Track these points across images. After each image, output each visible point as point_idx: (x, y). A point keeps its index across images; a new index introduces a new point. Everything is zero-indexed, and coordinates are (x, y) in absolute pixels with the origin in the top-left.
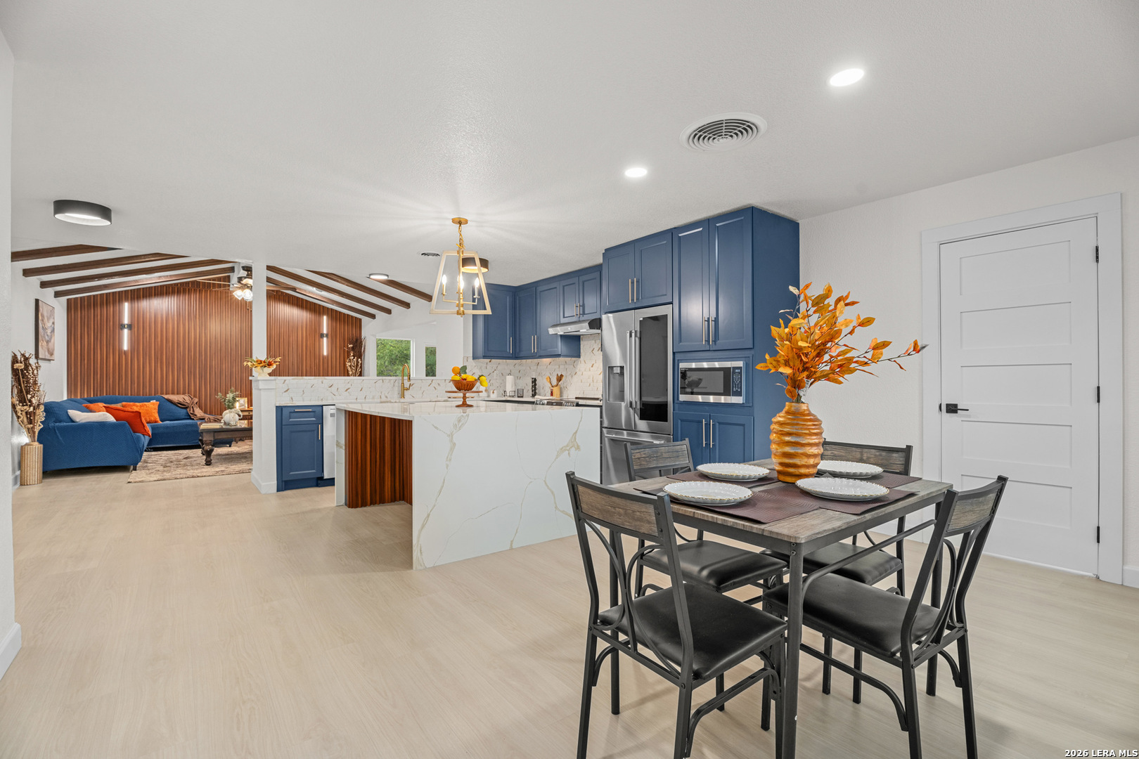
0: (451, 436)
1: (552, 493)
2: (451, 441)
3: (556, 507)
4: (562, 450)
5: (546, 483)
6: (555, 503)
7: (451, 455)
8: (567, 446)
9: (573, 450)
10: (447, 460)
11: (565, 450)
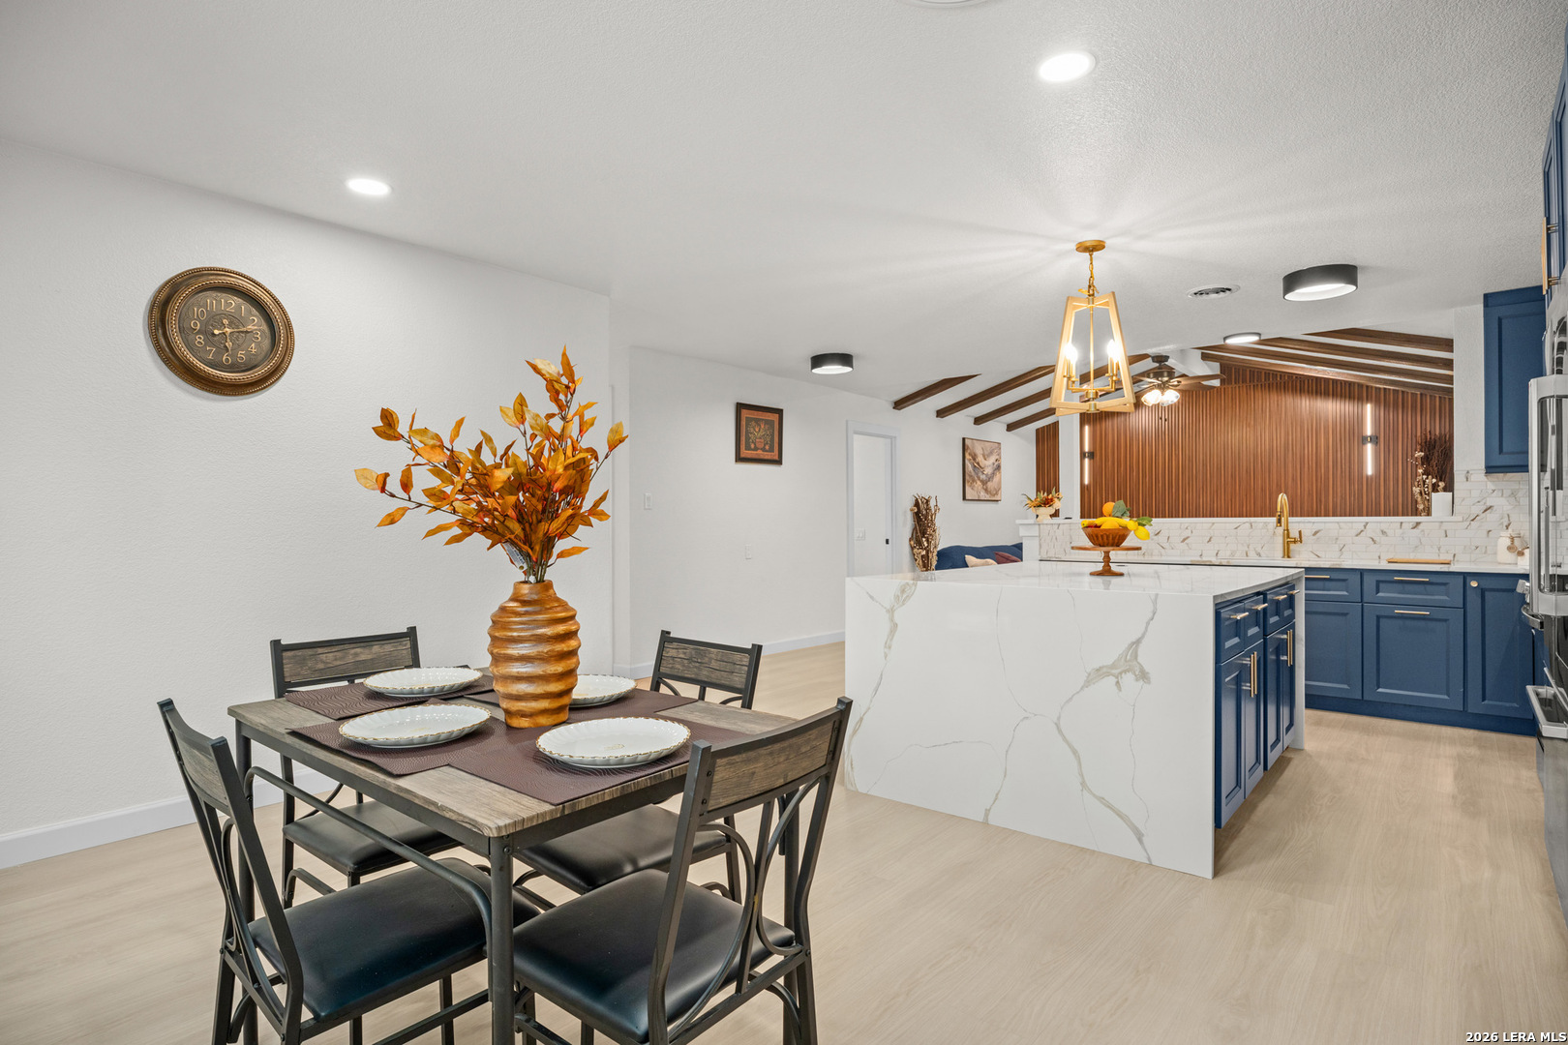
0: (891, 611)
1: (1075, 752)
2: (892, 619)
3: (1083, 784)
4: (1100, 673)
5: (1058, 726)
6: (1082, 775)
7: (891, 640)
8: (1113, 666)
9: (1128, 679)
10: (885, 647)
11: (1109, 674)
